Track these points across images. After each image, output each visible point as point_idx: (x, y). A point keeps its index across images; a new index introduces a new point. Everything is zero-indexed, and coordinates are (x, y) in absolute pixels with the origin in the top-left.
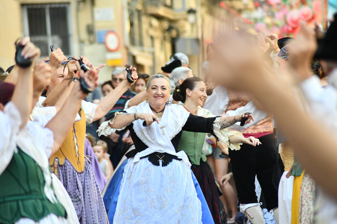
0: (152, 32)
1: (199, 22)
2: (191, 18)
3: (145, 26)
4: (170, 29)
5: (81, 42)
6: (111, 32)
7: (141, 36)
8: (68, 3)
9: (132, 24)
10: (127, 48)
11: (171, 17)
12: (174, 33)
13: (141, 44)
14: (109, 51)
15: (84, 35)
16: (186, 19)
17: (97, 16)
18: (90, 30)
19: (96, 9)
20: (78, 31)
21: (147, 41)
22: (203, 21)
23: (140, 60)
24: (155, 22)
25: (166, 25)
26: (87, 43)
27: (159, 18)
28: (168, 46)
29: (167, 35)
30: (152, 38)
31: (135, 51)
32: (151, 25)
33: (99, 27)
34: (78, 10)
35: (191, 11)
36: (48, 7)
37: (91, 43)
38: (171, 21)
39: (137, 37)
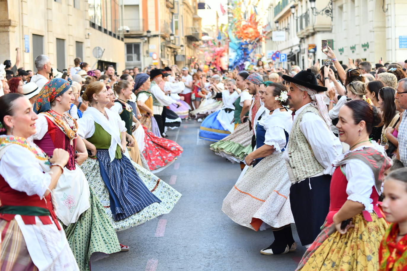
0: (168, 53)
1: (184, 49)
2: (182, 48)
3: (166, 51)
4: (174, 52)
5: (144, 56)
6: (155, 53)
7: (164, 54)
8: (140, 43)
9: (162, 51)
10: (160, 59)
11: (175, 47)
12: (175, 53)
13: (164, 57)
14: (154, 59)
15: (145, 54)
16: (179, 48)
17: (150, 47)
18: (147, 52)
19: (150, 45)
20: (143, 53)
21: (166, 56)
22: (186, 49)
23: (164, 63)
24: (169, 49)
25: (173, 50)
26: (146, 56)
27: (170, 48)
28: (173, 58)
29: (173, 54)
30: (168, 55)
31: (163, 60)
32: (168, 50)
33: (150, 51)
34: (143, 45)
35: (182, 46)
36: (133, 44)
37: (148, 56)
38: (174, 49)
39: (163, 55)
